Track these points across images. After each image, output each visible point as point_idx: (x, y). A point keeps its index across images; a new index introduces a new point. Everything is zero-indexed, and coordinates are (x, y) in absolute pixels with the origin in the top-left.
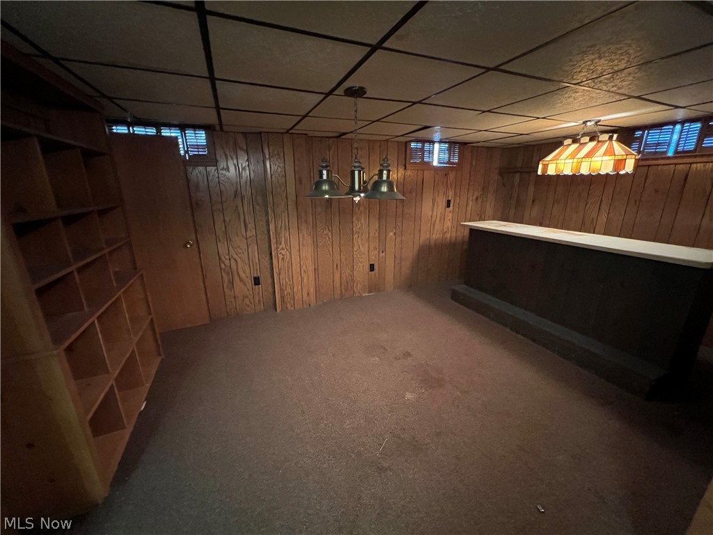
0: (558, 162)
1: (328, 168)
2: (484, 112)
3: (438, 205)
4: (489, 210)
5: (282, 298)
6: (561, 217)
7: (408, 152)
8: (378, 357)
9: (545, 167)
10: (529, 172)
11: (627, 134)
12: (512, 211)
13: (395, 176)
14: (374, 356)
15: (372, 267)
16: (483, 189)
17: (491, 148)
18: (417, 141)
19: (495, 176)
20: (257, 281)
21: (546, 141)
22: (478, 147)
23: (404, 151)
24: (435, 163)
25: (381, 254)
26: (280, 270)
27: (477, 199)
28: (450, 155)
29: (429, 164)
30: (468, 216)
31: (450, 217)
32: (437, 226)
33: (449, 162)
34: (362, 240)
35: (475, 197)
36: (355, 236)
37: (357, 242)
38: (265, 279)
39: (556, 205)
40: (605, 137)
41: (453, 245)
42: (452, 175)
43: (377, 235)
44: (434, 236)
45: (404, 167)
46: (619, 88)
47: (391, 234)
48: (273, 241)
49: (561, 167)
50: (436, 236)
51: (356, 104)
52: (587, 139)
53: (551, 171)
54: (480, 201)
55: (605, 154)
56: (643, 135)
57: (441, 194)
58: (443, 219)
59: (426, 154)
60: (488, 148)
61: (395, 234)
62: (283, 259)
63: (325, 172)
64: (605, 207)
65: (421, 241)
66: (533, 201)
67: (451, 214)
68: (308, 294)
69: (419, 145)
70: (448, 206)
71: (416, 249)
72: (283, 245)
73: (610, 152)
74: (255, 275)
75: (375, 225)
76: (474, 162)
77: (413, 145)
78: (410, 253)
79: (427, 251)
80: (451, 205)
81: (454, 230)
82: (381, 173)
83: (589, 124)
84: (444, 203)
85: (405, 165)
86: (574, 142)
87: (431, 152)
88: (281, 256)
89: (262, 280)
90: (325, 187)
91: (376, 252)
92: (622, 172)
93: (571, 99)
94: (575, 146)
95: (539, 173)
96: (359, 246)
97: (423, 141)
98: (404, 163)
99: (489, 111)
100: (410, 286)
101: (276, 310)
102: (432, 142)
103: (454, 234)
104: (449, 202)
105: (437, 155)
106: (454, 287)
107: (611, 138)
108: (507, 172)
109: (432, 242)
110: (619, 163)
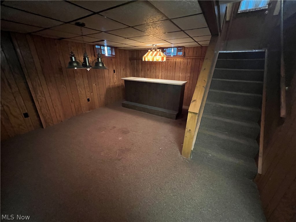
0: (148, 57)
1: (75, 56)
2: (126, 38)
3: (110, 72)
4: (128, 73)
5: (45, 121)
6: (150, 75)
7: (95, 49)
8: (104, 131)
9: (145, 58)
10: (139, 60)
11: (163, 49)
12: (136, 74)
13: (91, 60)
14: (102, 131)
15: (88, 100)
16: (125, 66)
17: (126, 50)
18: (98, 45)
19: (128, 61)
20: (26, 115)
21: (143, 49)
22: (121, 49)
23: (93, 49)
24: (107, 55)
25: (91, 94)
26: (40, 107)
27: (124, 69)
28: (112, 52)
29: (104, 55)
30: (122, 76)
31: (116, 77)
32: (111, 81)
33: (112, 55)
34: (81, 88)
35: (123, 69)
36: (78, 87)
37: (80, 90)
38: (32, 113)
39: (148, 71)
40: (158, 50)
41: (118, 87)
42: (113, 60)
43: (88, 85)
44: (111, 84)
45: (94, 56)
46: (161, 37)
47: (94, 85)
48: (33, 93)
49: (149, 59)
50: (112, 84)
51: (81, 30)
52: (154, 50)
53: (146, 60)
54: (125, 70)
55: (159, 56)
56: (166, 50)
57: (111, 68)
58: (113, 77)
59: (102, 51)
60: (124, 50)
61: (96, 84)
62: (41, 101)
63: (73, 58)
64: (160, 71)
65: (107, 86)
66: (141, 70)
67: (116, 75)
68: (60, 116)
69: (99, 47)
70: (114, 72)
71: (105, 90)
72: (40, 94)
73: (160, 55)
74: (24, 112)
75: (86, 81)
76: (121, 56)
77: (97, 47)
78: (103, 91)
79: (109, 90)
80: (115, 72)
81: (118, 81)
82: (98, 59)
83: (154, 46)
84: (113, 72)
85: (95, 55)
86: (151, 51)
87: (104, 50)
88: (39, 100)
89: (29, 114)
90: (75, 64)
91: (89, 93)
92: (163, 61)
93: (150, 38)
94: (151, 52)
95: (143, 60)
96: (81, 91)
97: (101, 45)
98: (94, 54)
99: (128, 38)
100: (106, 105)
101: (43, 127)
102: (104, 46)
103: (118, 83)
104: (114, 71)
105: (106, 52)
106: (122, 102)
107: (160, 50)
108: (132, 59)
109: (111, 87)
110: (163, 58)
